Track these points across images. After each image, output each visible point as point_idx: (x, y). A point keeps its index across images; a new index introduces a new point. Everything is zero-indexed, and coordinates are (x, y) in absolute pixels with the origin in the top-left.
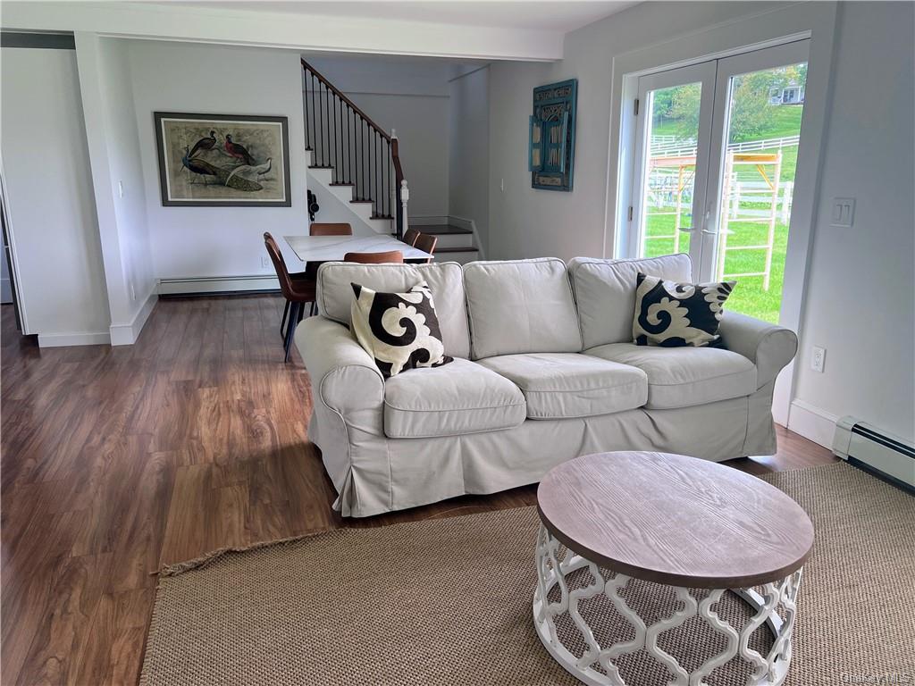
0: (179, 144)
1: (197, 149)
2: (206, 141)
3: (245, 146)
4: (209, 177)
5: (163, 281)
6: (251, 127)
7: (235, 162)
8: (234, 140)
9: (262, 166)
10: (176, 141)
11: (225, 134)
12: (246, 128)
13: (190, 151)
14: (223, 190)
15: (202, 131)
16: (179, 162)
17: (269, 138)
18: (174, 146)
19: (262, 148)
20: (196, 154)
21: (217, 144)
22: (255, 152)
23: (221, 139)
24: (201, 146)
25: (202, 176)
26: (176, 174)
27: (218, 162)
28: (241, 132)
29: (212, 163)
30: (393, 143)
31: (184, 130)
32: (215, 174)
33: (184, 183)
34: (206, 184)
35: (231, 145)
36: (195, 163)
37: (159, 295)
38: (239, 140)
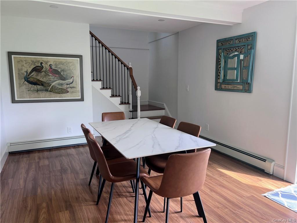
0: (22, 69)
1: (33, 72)
2: (38, 68)
3: (59, 70)
4: (39, 87)
5: (11, 144)
6: (62, 61)
7: (54, 79)
8: (53, 67)
9: (69, 80)
10: (20, 67)
11: (49, 64)
12: (60, 61)
13: (28, 73)
14: (48, 94)
15: (35, 62)
16: (22, 79)
17: (73, 66)
18: (19, 70)
19: (68, 72)
20: (32, 74)
21: (44, 69)
22: (65, 73)
23: (46, 67)
24: (35, 70)
25: (35, 86)
26: (20, 86)
27: (45, 79)
28: (58, 63)
29: (41, 79)
30: (130, 69)
31: (25, 62)
32: (42, 85)
33: (25, 90)
34: (38, 91)
35: (52, 70)
36: (31, 80)
37: (9, 152)
38: (56, 67)
